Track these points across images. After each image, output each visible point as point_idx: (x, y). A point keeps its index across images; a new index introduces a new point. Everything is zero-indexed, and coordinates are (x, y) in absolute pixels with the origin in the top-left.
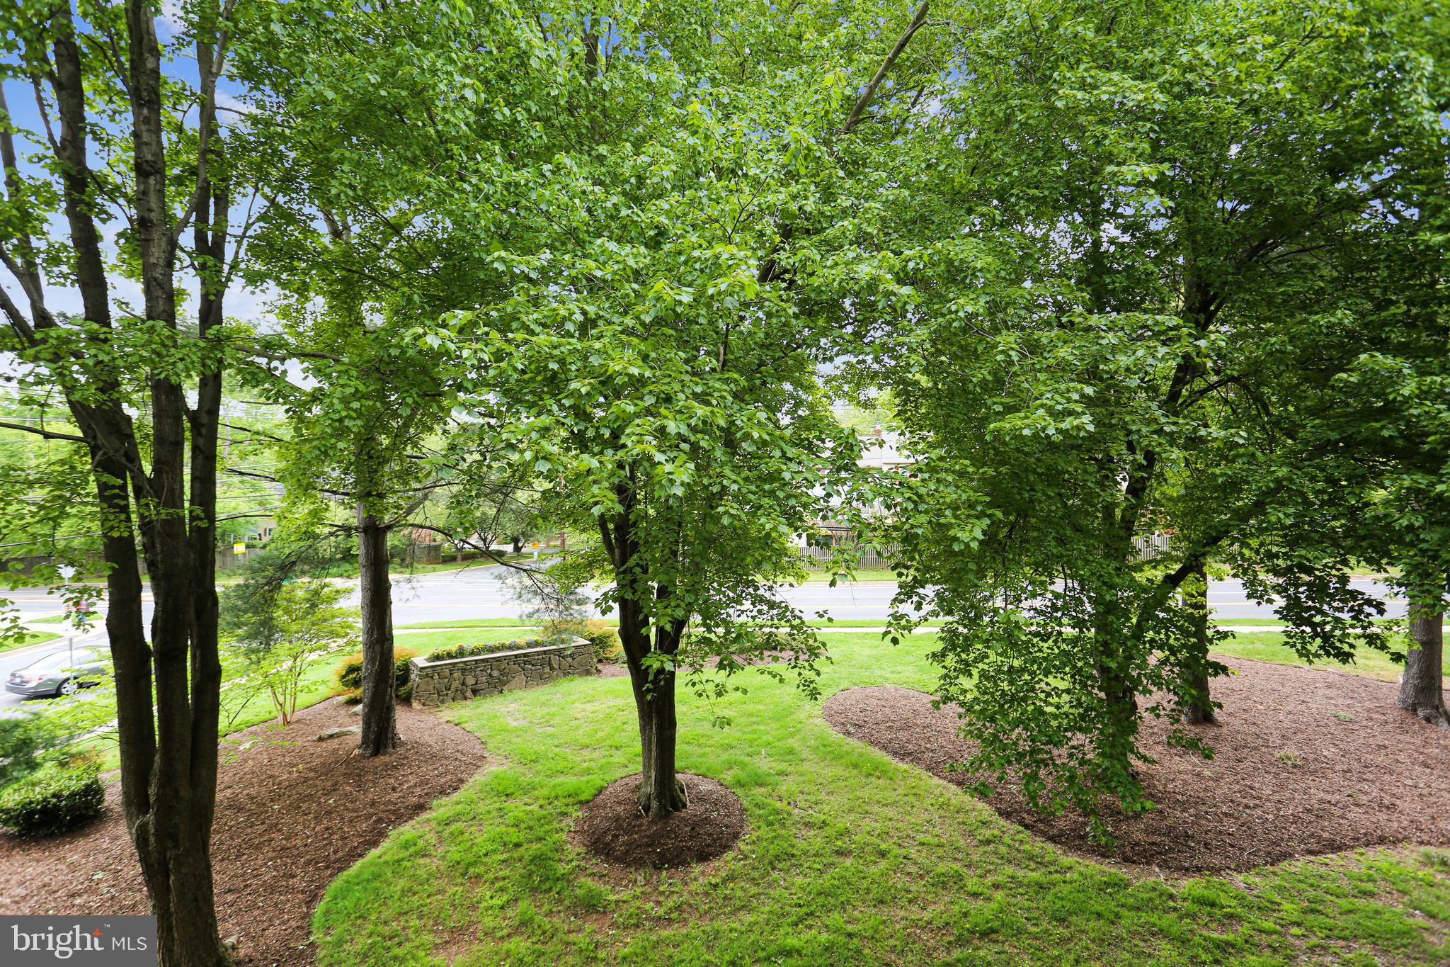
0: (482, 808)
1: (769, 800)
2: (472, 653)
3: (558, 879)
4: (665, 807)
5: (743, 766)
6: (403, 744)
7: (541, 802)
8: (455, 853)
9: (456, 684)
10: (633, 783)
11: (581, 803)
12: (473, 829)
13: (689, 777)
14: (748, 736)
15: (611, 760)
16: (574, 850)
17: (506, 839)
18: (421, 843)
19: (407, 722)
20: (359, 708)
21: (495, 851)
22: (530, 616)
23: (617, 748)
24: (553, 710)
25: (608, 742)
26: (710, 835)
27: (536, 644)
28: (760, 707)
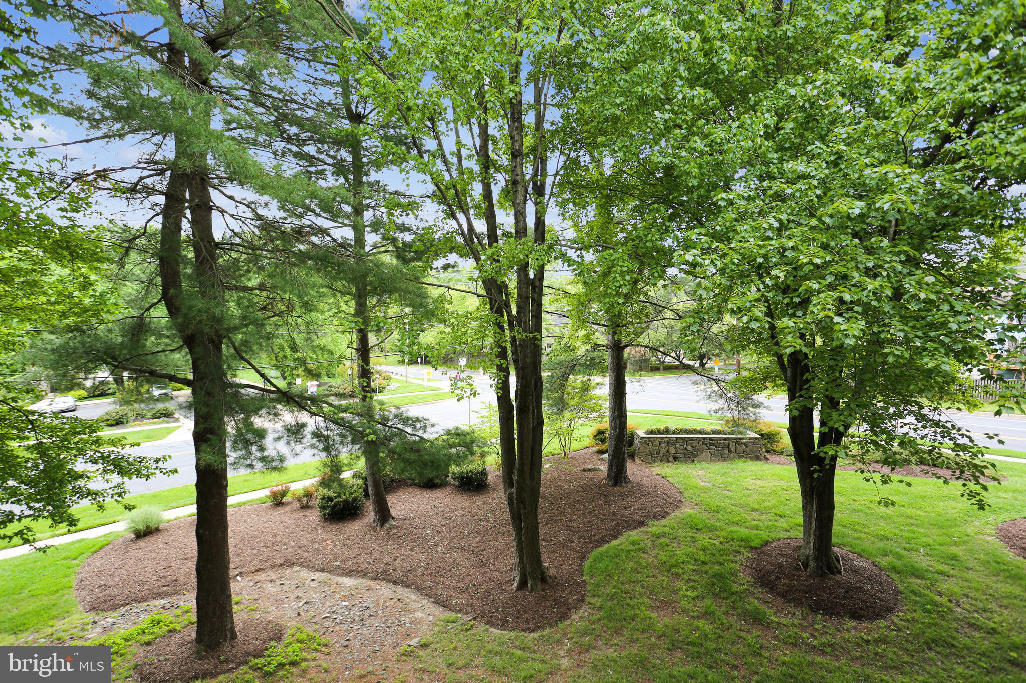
0: (680, 533)
1: (928, 592)
2: (674, 433)
3: (733, 594)
4: (821, 568)
5: (899, 557)
6: (631, 483)
7: (721, 540)
8: (663, 557)
9: (663, 451)
10: (794, 544)
11: (751, 547)
12: (675, 545)
13: (844, 552)
14: (907, 535)
15: (775, 524)
16: (745, 579)
17: (698, 557)
18: (642, 545)
19: (633, 469)
20: (606, 456)
21: (689, 563)
22: (716, 412)
23: (780, 516)
24: (730, 480)
25: (774, 511)
26: (863, 601)
27: (719, 432)
28: (920, 513)
